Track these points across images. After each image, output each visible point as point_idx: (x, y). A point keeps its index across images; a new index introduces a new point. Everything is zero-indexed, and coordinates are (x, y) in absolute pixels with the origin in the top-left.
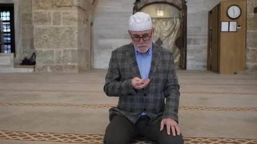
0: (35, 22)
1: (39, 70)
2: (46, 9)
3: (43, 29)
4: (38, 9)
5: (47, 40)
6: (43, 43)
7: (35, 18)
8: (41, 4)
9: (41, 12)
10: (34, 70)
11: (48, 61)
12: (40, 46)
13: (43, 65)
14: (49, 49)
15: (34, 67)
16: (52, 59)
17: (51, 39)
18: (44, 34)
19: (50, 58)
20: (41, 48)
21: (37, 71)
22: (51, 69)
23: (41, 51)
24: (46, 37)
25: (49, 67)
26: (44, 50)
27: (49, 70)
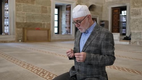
0: (132, 15)
1: (132, 43)
2: (138, 7)
3: (136, 19)
4: (134, 7)
5: (138, 26)
6: (135, 27)
7: (132, 13)
8: (135, 4)
9: (135, 9)
10: (130, 43)
11: (138, 38)
12: (134, 29)
13: (135, 40)
14: (139, 31)
15: (130, 41)
16: (140, 37)
17: (140, 25)
18: (136, 22)
19: (139, 37)
20: (134, 30)
21: (131, 44)
22: (139, 43)
23: (134, 32)
24: (137, 24)
25: (138, 42)
26: (136, 31)
27: (138, 44)
